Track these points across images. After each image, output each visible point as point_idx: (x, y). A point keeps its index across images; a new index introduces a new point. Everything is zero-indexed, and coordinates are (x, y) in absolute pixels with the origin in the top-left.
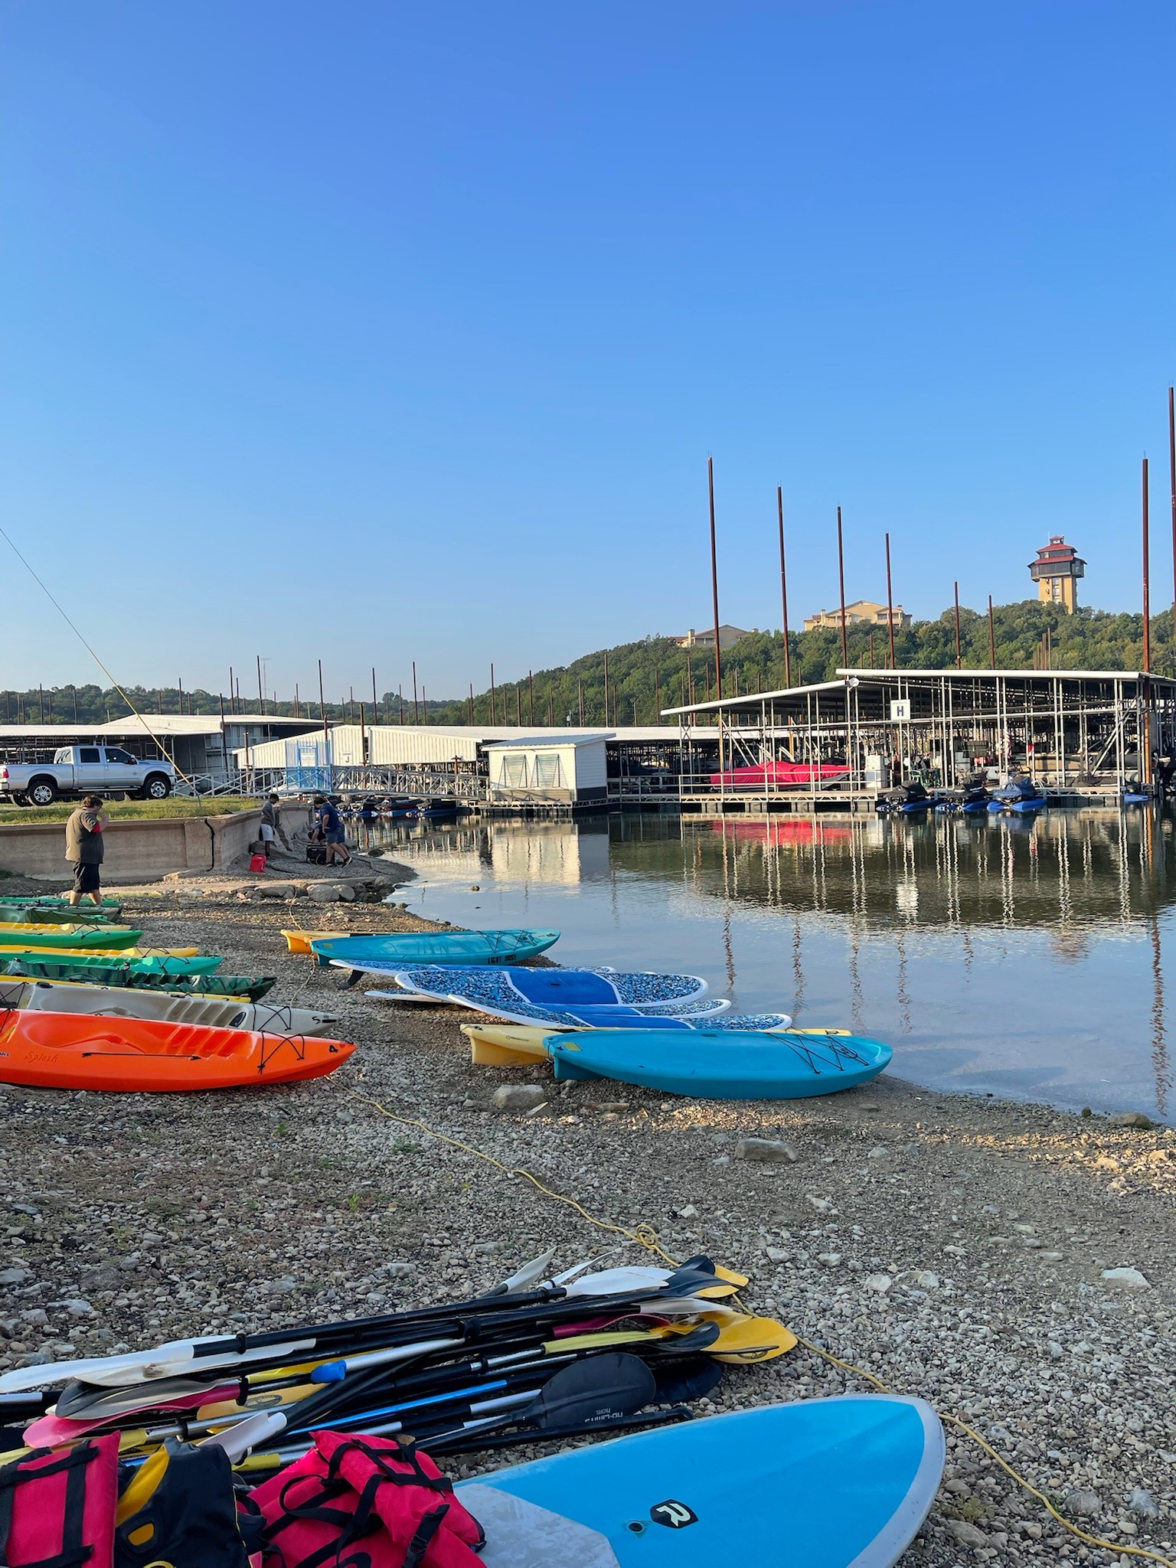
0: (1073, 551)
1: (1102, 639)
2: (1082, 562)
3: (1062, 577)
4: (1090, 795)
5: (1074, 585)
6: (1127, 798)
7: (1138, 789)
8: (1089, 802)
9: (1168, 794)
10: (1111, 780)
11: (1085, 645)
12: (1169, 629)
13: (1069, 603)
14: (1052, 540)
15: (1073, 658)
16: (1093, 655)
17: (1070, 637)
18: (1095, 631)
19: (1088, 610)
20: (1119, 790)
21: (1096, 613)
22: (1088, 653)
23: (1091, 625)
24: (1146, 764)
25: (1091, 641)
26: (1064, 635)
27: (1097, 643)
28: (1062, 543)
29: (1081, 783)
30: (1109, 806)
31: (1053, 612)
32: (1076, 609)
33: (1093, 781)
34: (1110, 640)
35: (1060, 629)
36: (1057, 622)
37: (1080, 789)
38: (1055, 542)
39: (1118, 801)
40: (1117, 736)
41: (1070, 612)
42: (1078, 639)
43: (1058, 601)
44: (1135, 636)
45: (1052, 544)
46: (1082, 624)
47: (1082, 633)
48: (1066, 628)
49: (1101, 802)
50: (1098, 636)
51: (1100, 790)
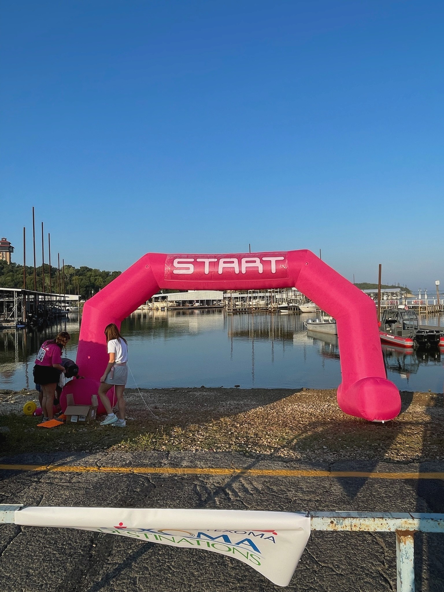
0: (10, 243)
1: (19, 274)
2: (13, 248)
3: (6, 252)
4: (6, 326)
5: (10, 255)
6: (18, 326)
7: (21, 323)
8: (6, 328)
9: (31, 325)
10: (13, 321)
11: (13, 275)
12: (41, 272)
13: (8, 261)
14: (2, 239)
15: (9, 279)
16: (16, 279)
17: (8, 272)
18: (17, 271)
19: (15, 264)
20: (15, 324)
21: (17, 265)
22: (14, 278)
23: (15, 268)
24: (24, 316)
25: (16, 274)
26: (6, 271)
27: (17, 275)
28: (6, 240)
29: (4, 322)
30: (12, 329)
31: (2, 263)
32: (11, 263)
33: (9, 321)
34: (22, 274)
35: (4, 269)
36: (3, 267)
37: (3, 324)
38: (3, 240)
39: (15, 327)
40: (15, 309)
41: (9, 263)
42: (11, 273)
43: (4, 259)
44: (30, 274)
45: (2, 240)
46: (12, 268)
47: (12, 271)
48: (7, 269)
49: (10, 328)
50: (18, 273)
51: (9, 324)
